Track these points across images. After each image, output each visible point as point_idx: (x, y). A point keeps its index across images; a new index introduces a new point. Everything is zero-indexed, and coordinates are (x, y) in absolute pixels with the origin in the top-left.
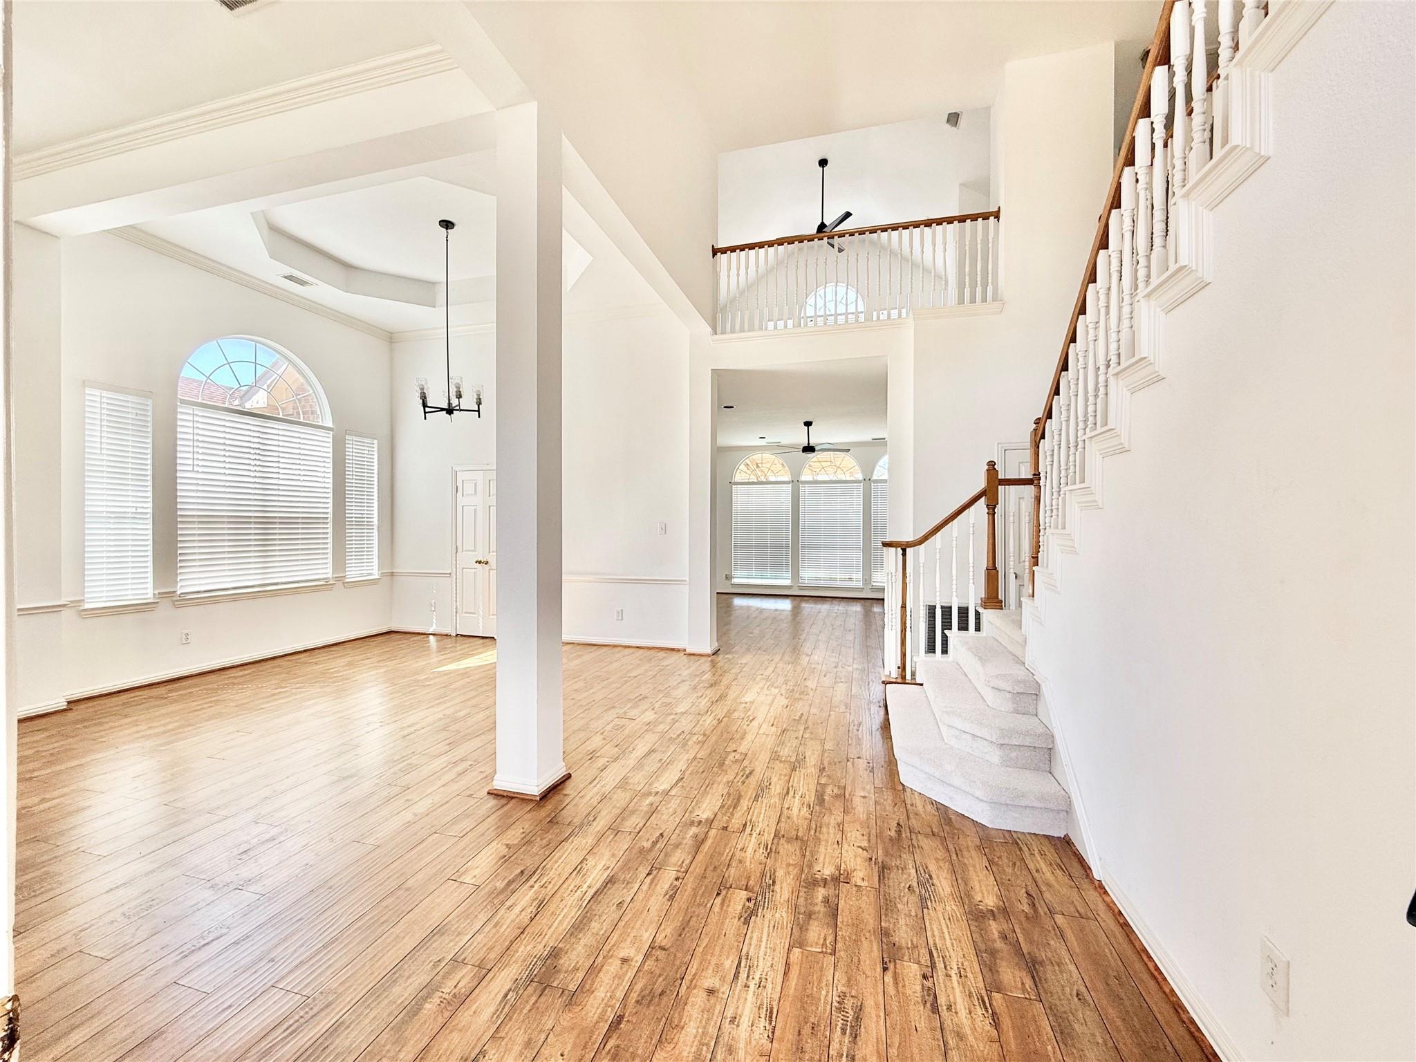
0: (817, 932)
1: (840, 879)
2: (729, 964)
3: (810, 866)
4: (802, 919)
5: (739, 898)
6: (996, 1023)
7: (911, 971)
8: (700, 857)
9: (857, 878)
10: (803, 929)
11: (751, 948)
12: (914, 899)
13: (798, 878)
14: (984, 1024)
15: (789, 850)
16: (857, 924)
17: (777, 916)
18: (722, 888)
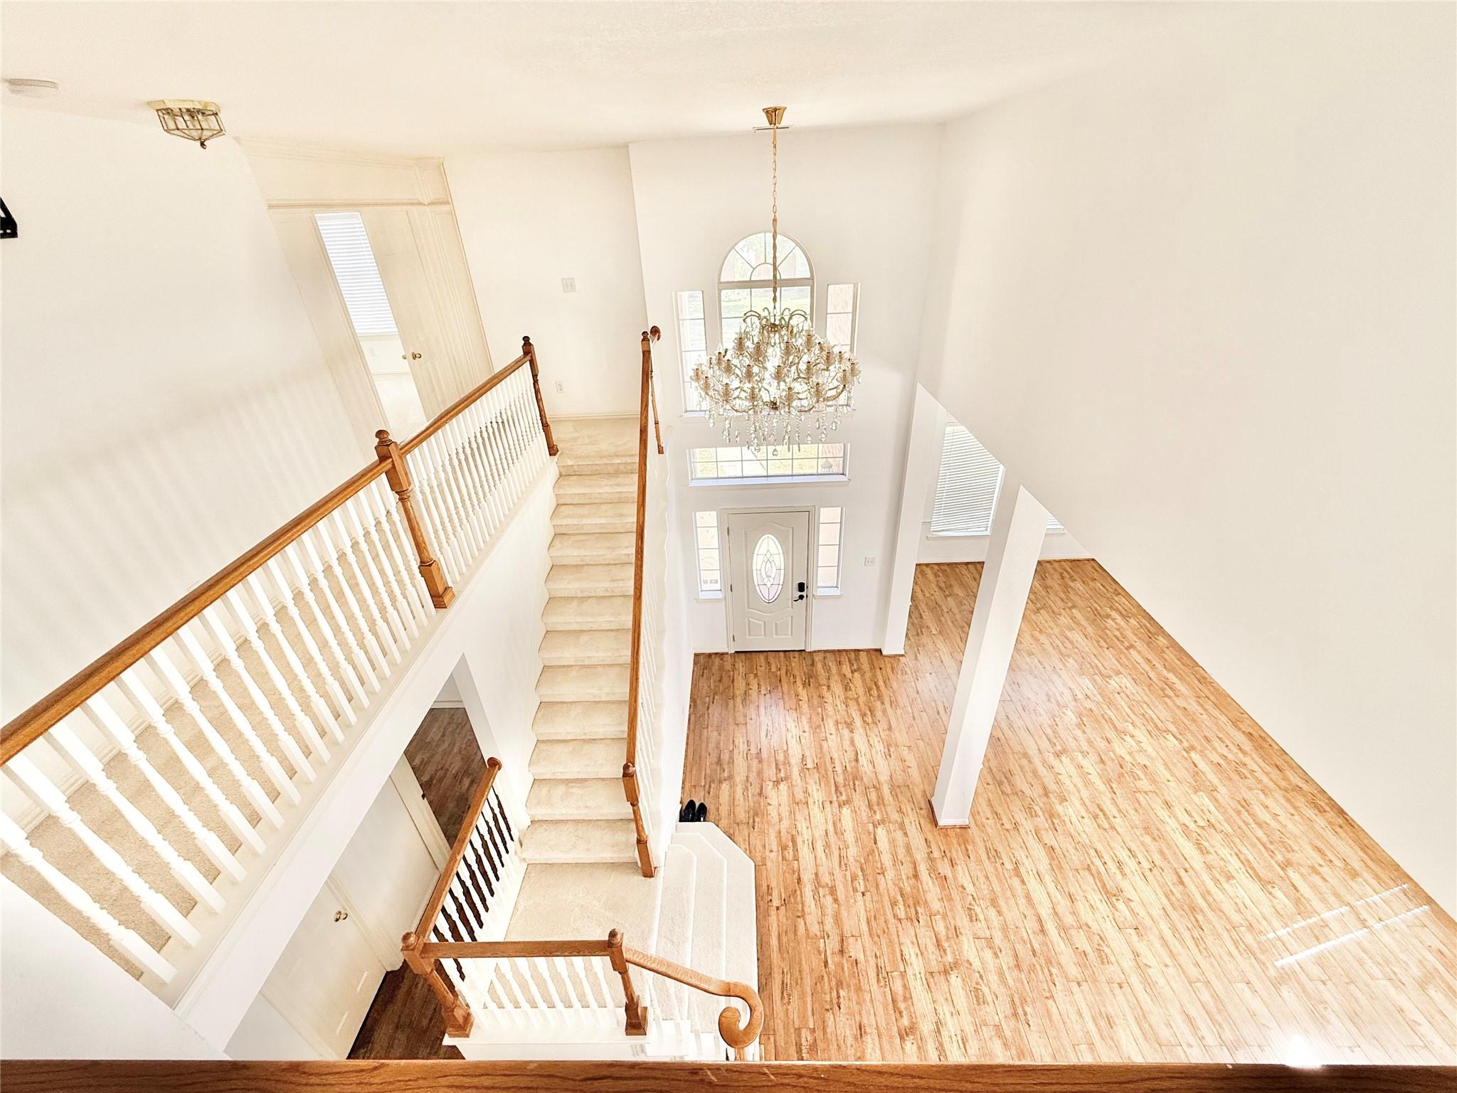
0: (781, 757)
1: (777, 783)
2: (803, 741)
3: (788, 787)
4: (787, 762)
5: (810, 765)
6: (733, 741)
7: (753, 751)
8: (833, 782)
9: (771, 784)
10: (785, 757)
11: (799, 747)
12: (750, 780)
13: (792, 779)
14: (737, 741)
15: (800, 796)
16: (769, 765)
17: (795, 760)
18: (817, 767)
